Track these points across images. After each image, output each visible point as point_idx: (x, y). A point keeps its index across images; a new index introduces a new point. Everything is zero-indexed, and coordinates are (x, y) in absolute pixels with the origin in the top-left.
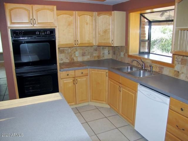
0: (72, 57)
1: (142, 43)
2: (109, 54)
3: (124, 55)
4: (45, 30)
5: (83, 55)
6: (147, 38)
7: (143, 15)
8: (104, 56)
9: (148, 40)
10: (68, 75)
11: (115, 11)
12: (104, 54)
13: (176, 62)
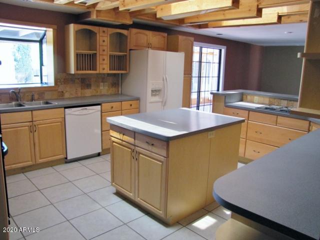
13: (59, 83)
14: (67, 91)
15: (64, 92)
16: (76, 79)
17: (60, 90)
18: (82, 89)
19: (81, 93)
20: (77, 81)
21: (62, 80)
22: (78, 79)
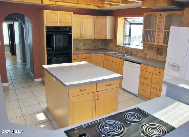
0: (77, 46)
1: (125, 37)
2: (102, 45)
3: (113, 45)
4: (66, 27)
5: (85, 45)
6: (128, 35)
7: (126, 19)
8: (98, 47)
9: (129, 35)
10: (78, 57)
11: (108, 16)
12: (98, 45)
13: (145, 49)
14: (148, 54)
15: (147, 54)
16: (154, 47)
17: (145, 52)
18: (157, 54)
19: (156, 57)
20: (154, 49)
21: (147, 47)
22: (155, 47)
